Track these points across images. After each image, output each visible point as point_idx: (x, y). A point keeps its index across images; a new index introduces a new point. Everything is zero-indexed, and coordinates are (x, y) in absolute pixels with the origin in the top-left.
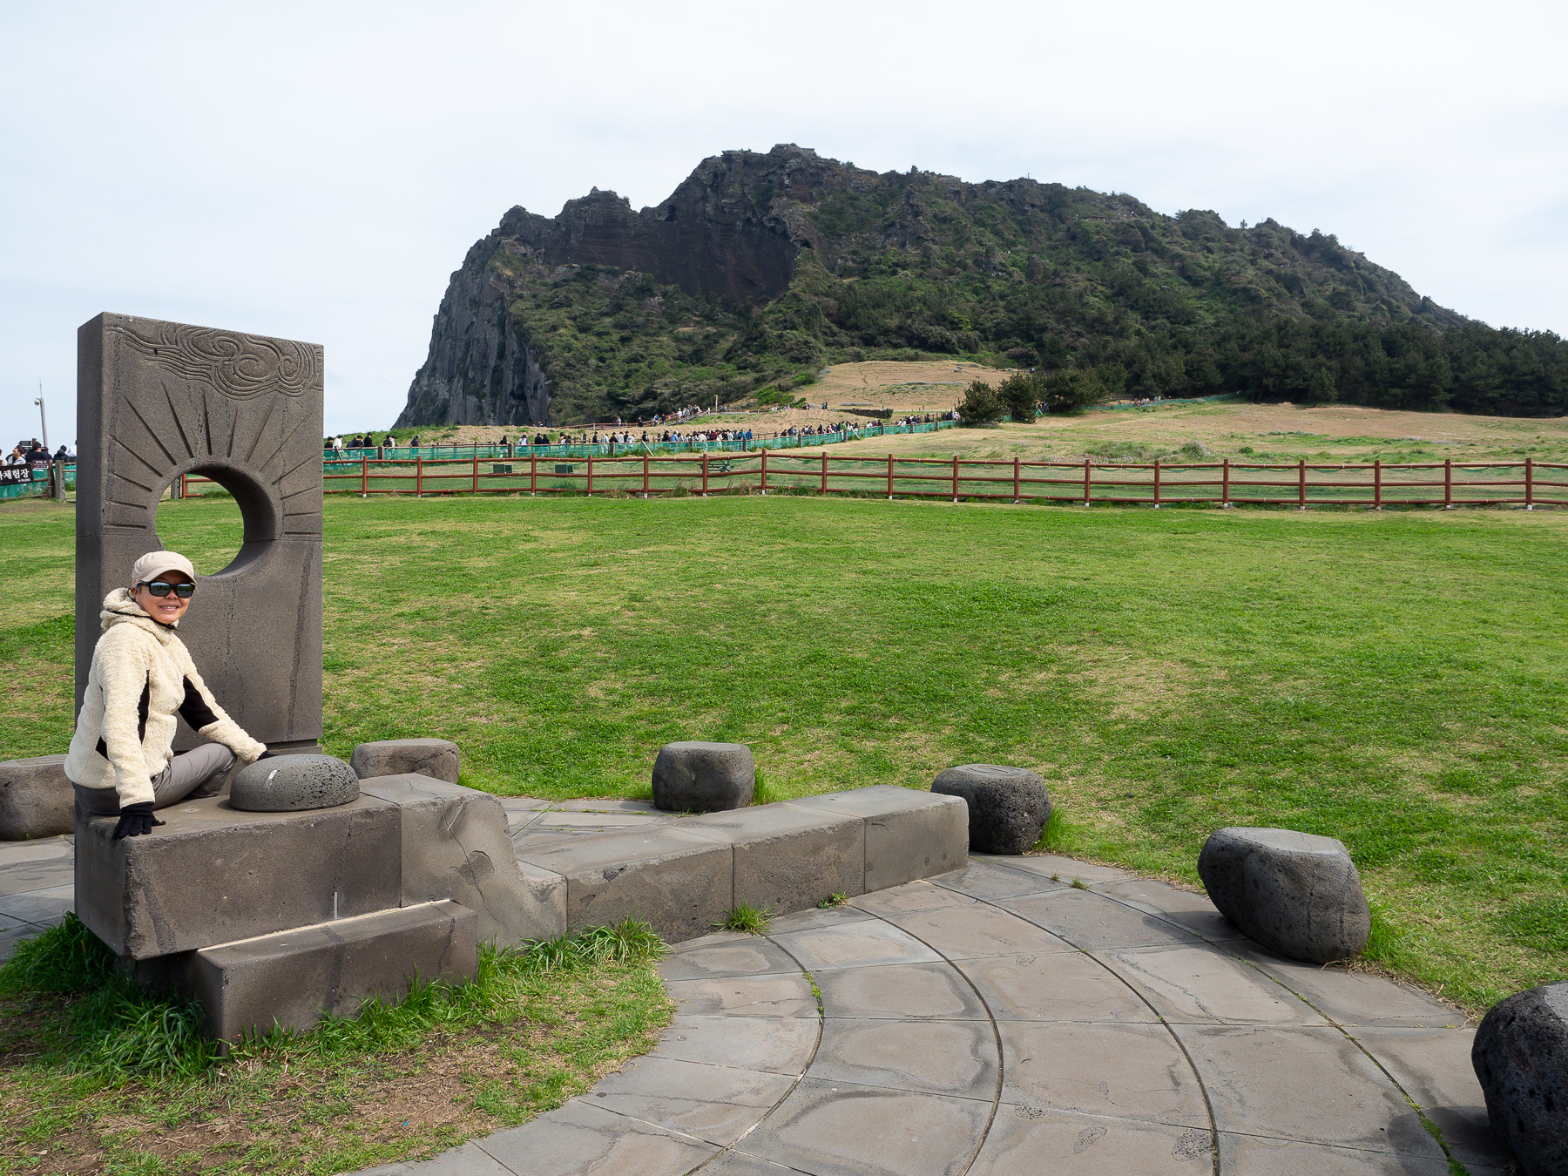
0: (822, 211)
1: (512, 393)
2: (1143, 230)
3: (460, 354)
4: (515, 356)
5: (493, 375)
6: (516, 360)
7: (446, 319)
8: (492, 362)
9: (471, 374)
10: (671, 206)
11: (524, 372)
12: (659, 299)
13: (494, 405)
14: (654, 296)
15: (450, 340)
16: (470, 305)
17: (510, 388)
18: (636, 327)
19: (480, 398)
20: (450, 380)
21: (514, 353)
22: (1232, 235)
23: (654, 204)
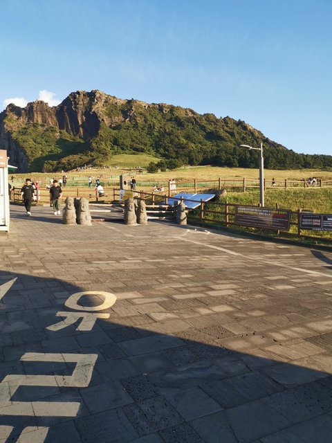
0: (107, 110)
2: (195, 119)
10: (61, 106)
14: (57, 133)
18: (53, 142)
22: (217, 120)
23: (56, 106)
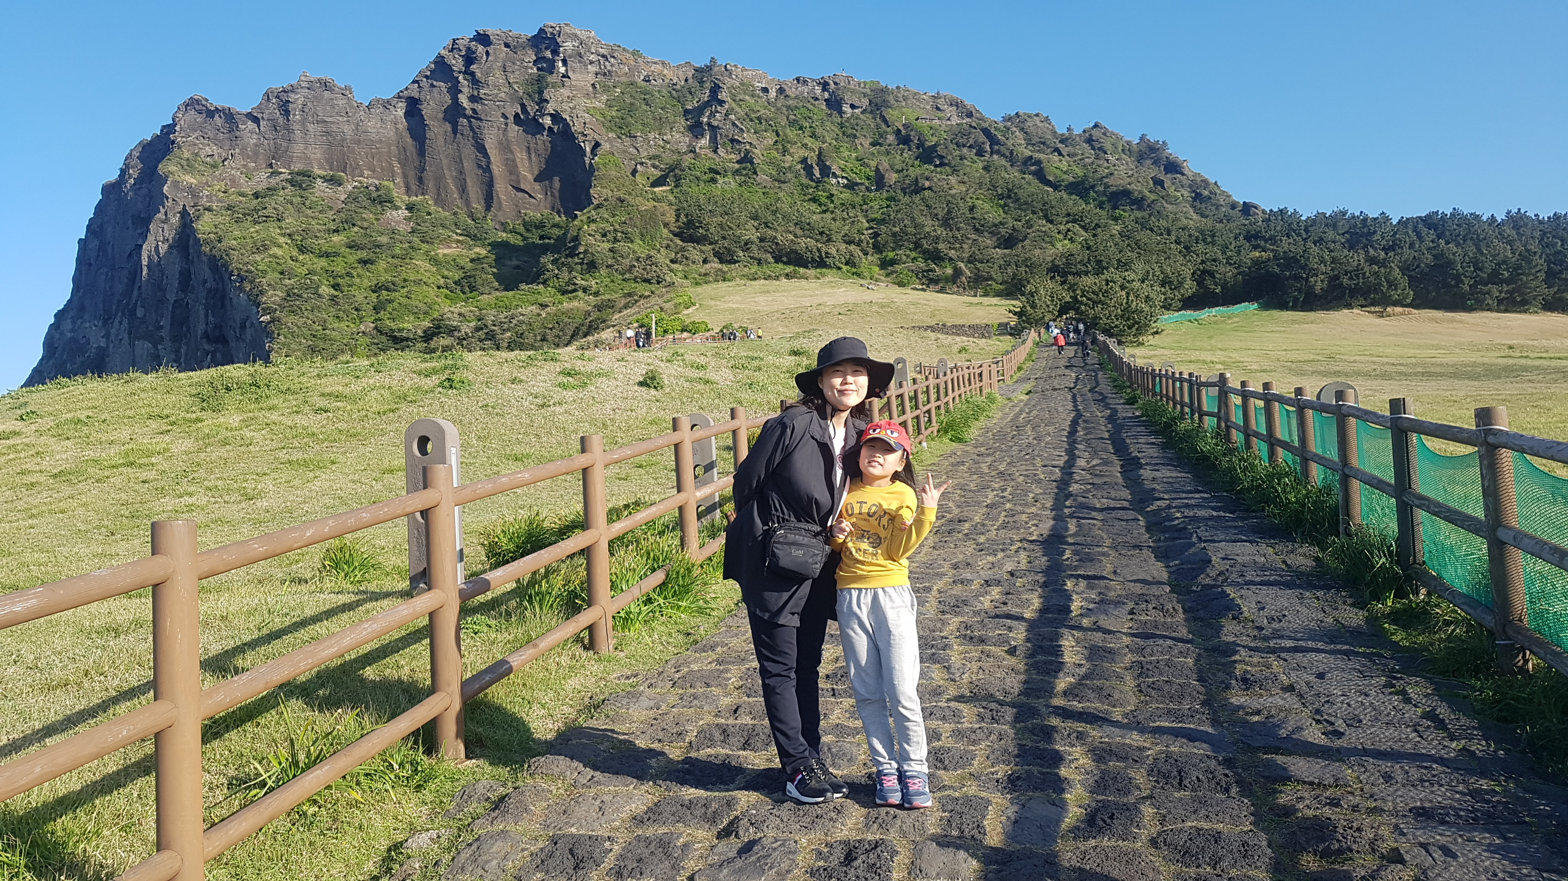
0: (609, 105)
1: (206, 336)
3: (120, 288)
4: (208, 285)
5: (173, 312)
6: (210, 290)
7: (96, 242)
8: (172, 297)
9: (140, 313)
11: (223, 305)
12: (404, 213)
13: (177, 351)
14: (397, 208)
15: (105, 270)
16: (133, 224)
17: (201, 328)
18: (378, 246)
19: (156, 341)
20: (107, 321)
21: (205, 281)
22: (1067, 140)
